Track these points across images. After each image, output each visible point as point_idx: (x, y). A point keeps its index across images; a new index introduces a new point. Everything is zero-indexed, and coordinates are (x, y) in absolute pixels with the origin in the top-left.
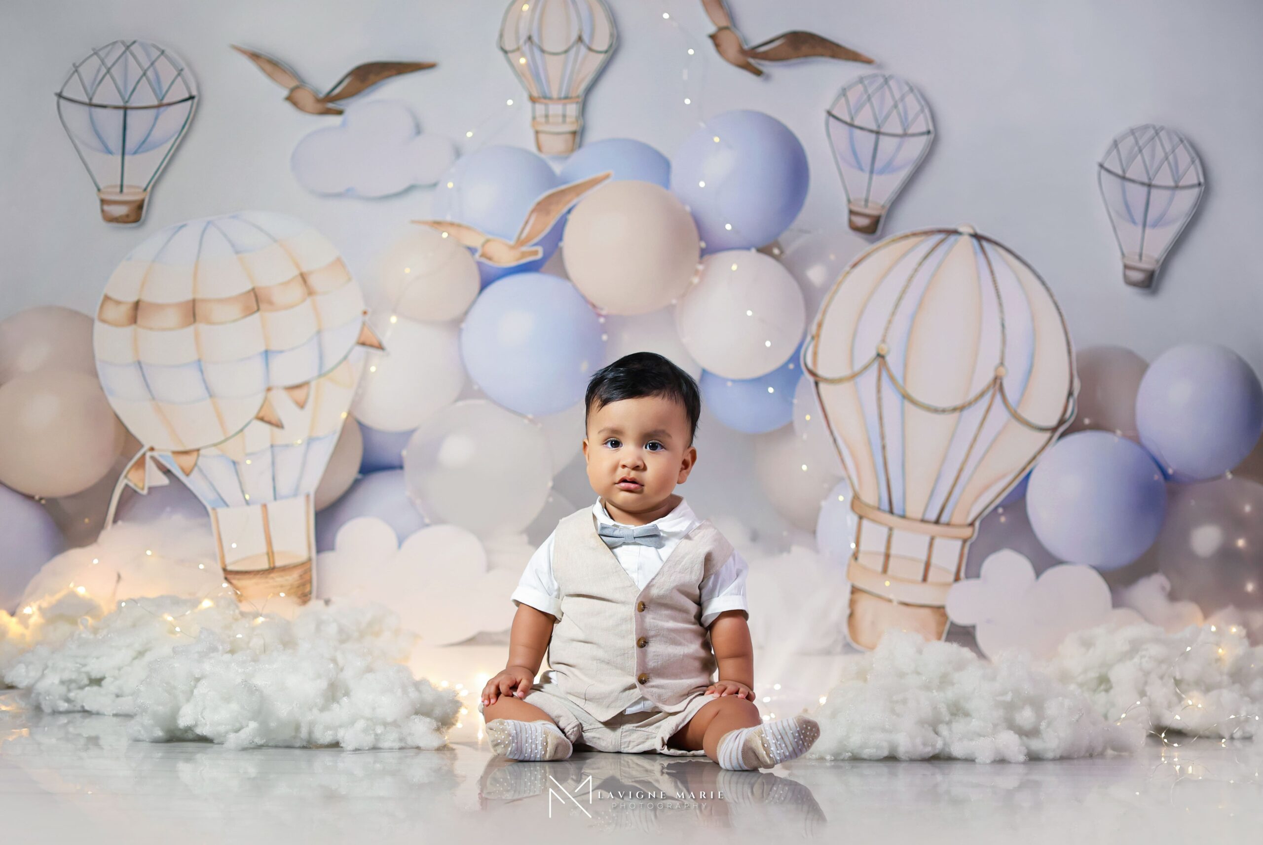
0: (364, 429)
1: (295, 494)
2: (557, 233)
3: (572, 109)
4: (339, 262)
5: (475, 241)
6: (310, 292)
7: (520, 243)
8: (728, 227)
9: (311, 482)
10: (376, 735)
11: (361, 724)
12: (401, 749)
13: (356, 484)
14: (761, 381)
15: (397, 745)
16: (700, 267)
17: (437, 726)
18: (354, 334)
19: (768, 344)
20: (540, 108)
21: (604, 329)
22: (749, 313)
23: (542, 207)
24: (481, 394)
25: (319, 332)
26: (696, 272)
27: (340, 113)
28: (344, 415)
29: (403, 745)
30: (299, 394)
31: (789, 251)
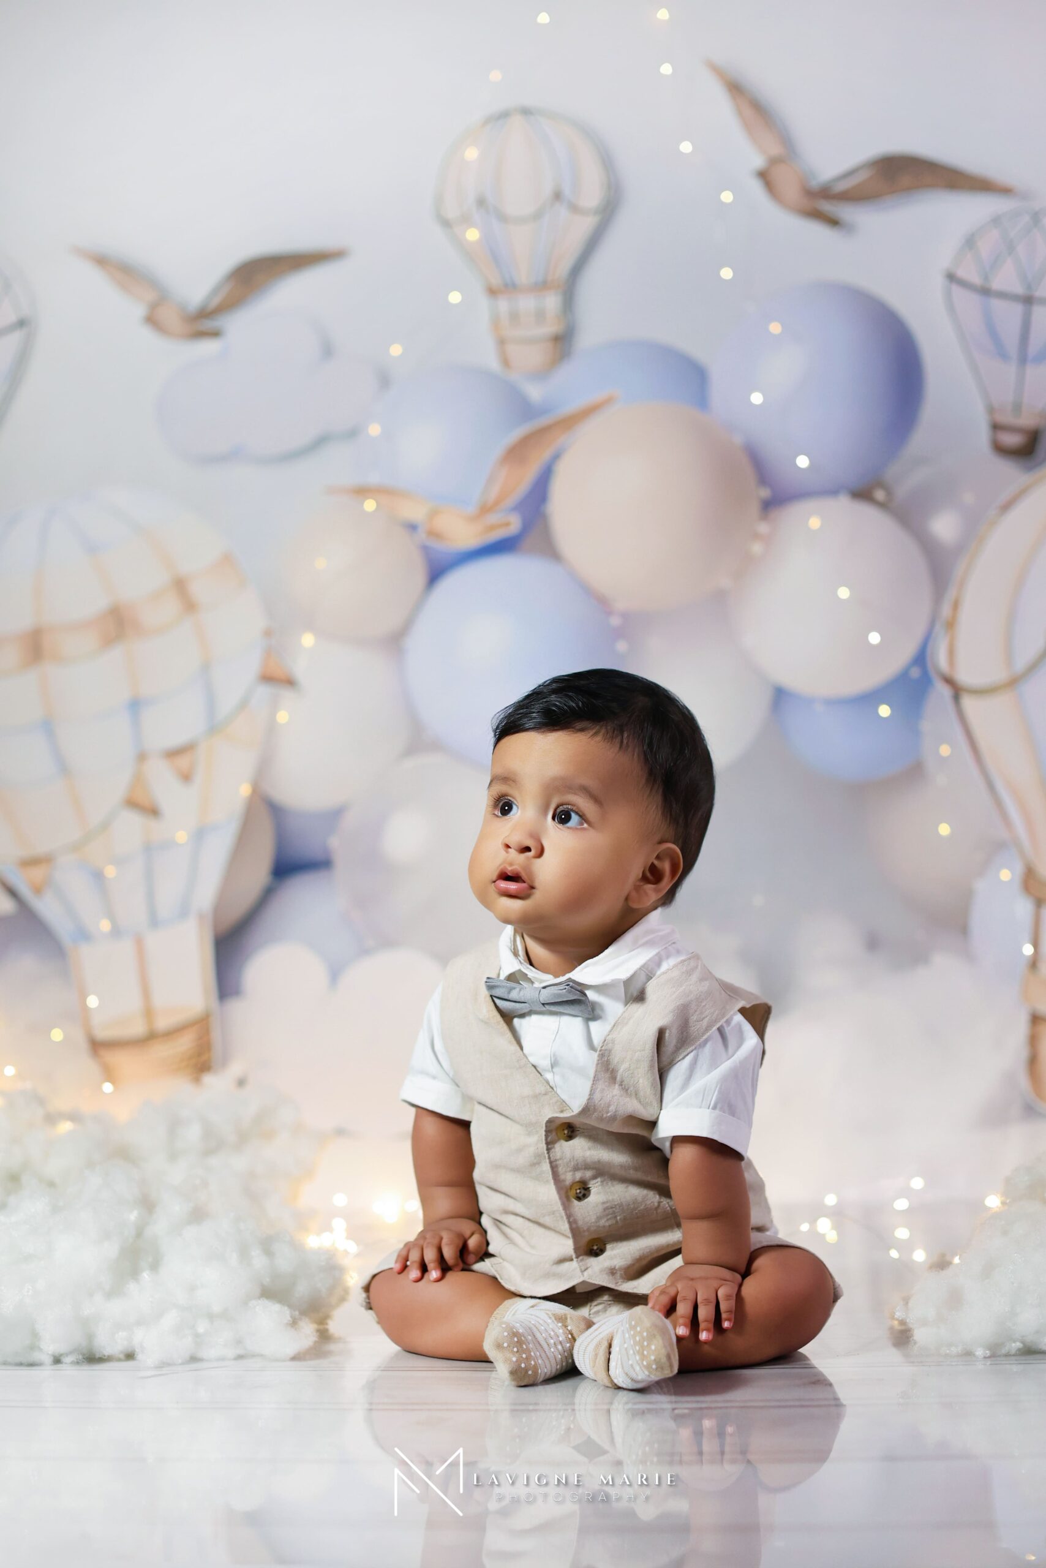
0: (276, 811)
1: (183, 912)
2: (539, 492)
3: (552, 302)
4: (227, 559)
5: (415, 512)
6: (190, 606)
7: (485, 509)
8: (803, 462)
9: (206, 895)
10: (197, 1335)
11: (171, 1319)
12: (240, 1357)
13: (267, 895)
14: (869, 699)
15: (231, 1353)
16: (763, 528)
17: (291, 1317)
18: (252, 665)
19: (874, 638)
20: (503, 305)
21: (619, 633)
22: (844, 593)
23: (516, 453)
24: (436, 746)
25: (206, 668)
26: (756, 536)
27: (215, 334)
28: (245, 790)
29: (240, 1352)
30: (183, 762)
31: (901, 491)
